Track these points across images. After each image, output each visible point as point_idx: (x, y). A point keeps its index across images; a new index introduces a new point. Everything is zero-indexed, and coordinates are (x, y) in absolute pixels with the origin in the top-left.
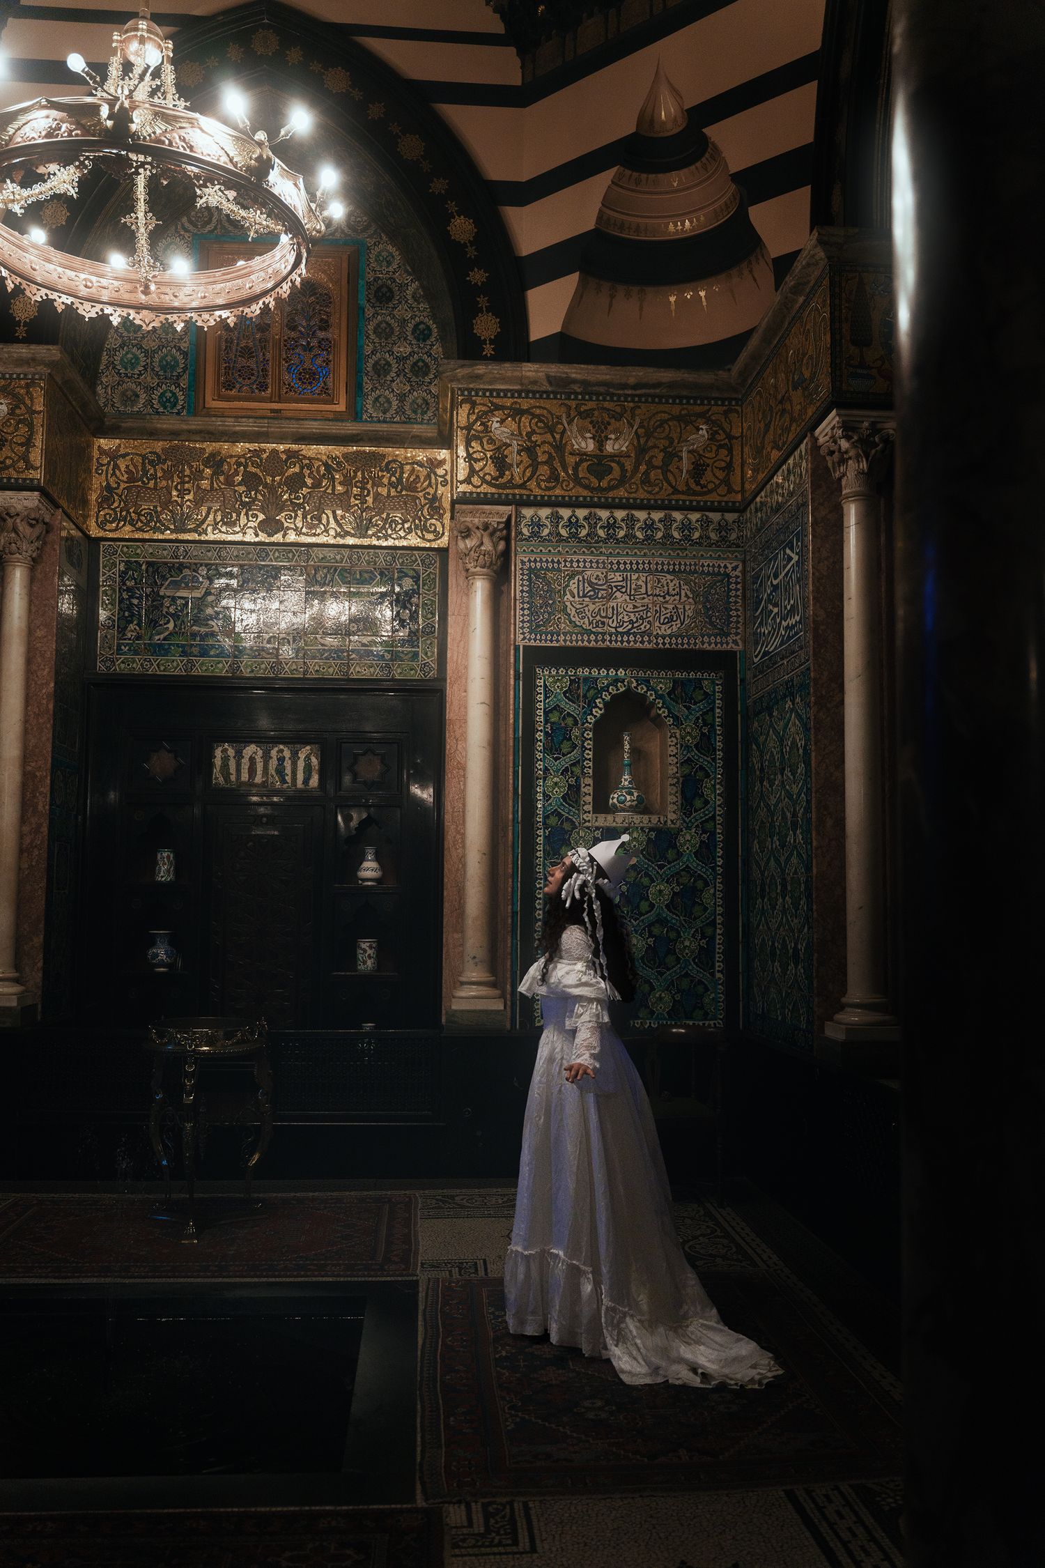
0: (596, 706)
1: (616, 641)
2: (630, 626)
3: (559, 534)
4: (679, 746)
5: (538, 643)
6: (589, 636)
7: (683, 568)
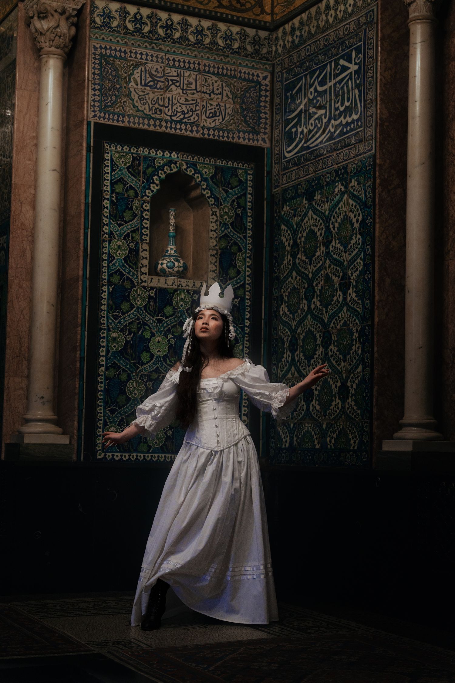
0: (154, 182)
1: (171, 128)
2: (182, 116)
3: (126, 27)
4: (218, 223)
5: (106, 122)
6: (149, 121)
7: (225, 72)
